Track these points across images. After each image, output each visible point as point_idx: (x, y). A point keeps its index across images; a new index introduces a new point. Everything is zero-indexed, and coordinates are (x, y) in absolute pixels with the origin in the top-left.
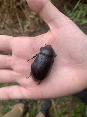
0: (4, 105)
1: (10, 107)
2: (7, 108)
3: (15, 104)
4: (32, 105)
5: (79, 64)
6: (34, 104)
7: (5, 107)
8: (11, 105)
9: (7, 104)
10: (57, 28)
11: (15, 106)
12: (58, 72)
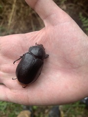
0: (10, 109)
1: (16, 113)
2: (13, 114)
3: (21, 111)
4: (39, 113)
5: (74, 70)
6: (42, 113)
7: (11, 112)
8: (17, 111)
9: (14, 110)
10: (53, 25)
11: (22, 112)
12: (50, 76)
